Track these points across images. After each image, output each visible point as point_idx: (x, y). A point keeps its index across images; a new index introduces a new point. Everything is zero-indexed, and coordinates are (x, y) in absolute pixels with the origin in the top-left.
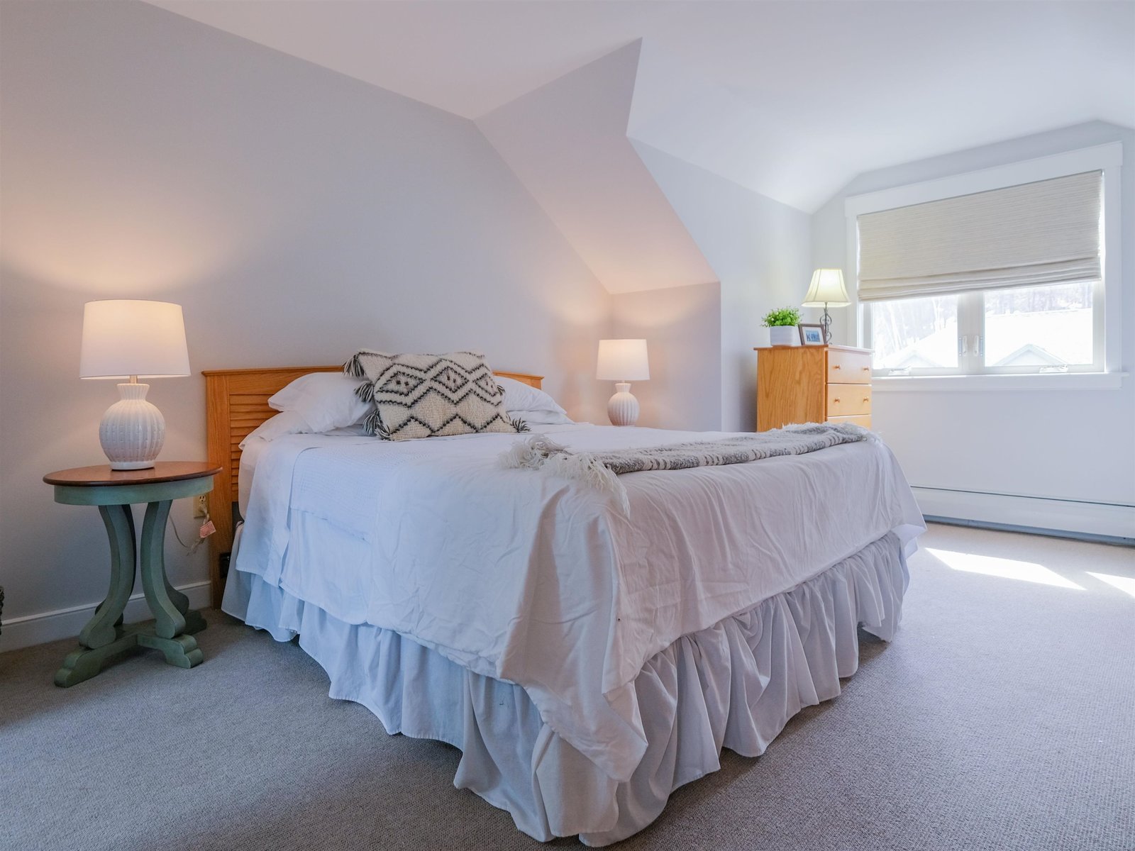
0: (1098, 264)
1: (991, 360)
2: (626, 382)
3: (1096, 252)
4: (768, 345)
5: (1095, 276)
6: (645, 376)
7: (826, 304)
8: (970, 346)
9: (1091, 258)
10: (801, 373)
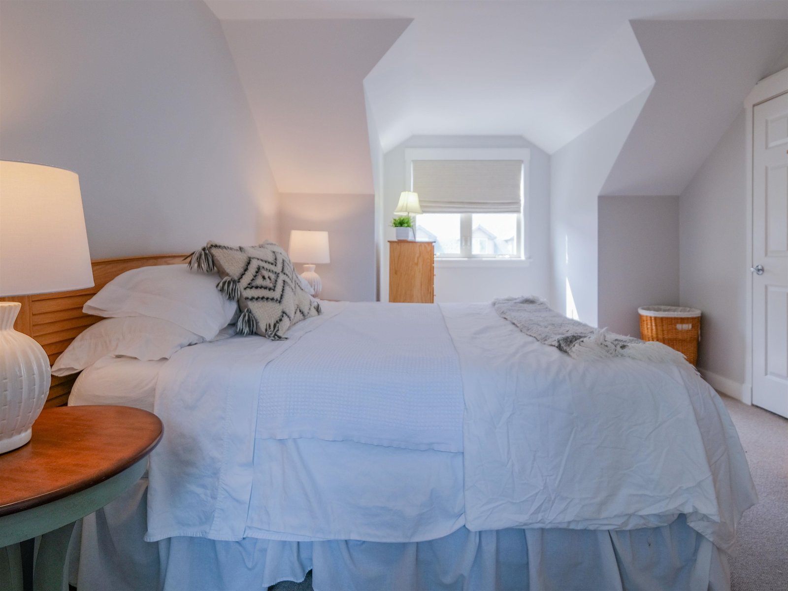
0: (520, 206)
1: (476, 250)
2: (312, 264)
3: (520, 200)
4: (395, 239)
5: (518, 211)
6: (327, 260)
7: (408, 213)
8: (466, 241)
9: (518, 203)
10: (418, 258)
